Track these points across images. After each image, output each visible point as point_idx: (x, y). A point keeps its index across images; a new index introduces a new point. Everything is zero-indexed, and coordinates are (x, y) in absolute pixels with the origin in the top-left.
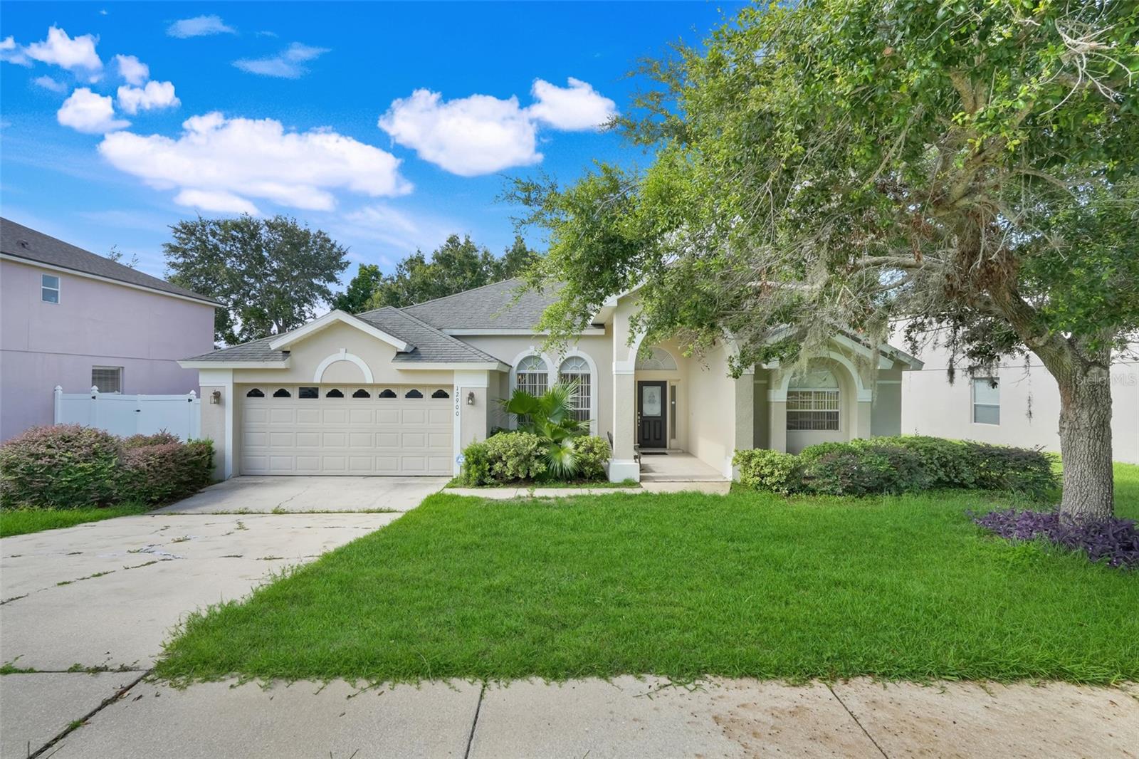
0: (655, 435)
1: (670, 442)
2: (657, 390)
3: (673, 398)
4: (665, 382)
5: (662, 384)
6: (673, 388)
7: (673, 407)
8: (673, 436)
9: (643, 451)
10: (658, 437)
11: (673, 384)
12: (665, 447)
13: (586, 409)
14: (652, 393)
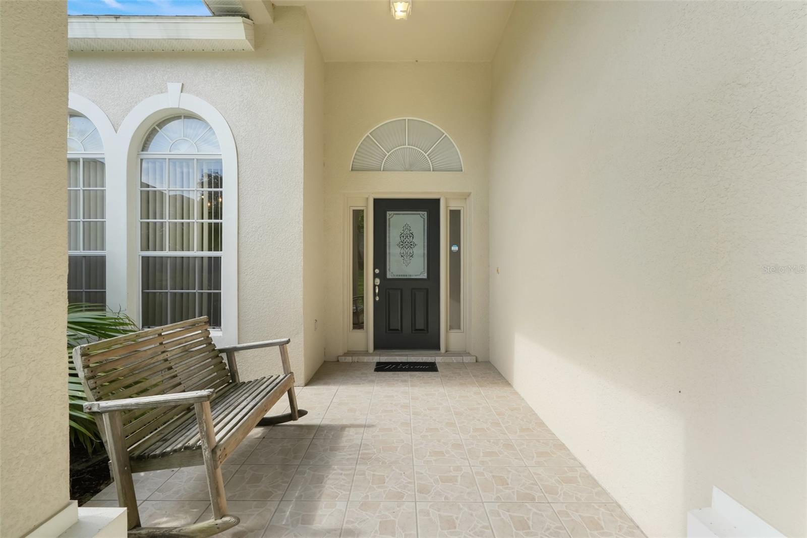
0: (413, 323)
1: (448, 337)
2: (417, 222)
3: (455, 238)
4: (437, 202)
5: (430, 207)
6: (455, 215)
7: (455, 258)
8: (455, 324)
9: (384, 359)
10: (420, 324)
11: (454, 206)
12: (438, 347)
13: (213, 254)
14: (407, 227)
